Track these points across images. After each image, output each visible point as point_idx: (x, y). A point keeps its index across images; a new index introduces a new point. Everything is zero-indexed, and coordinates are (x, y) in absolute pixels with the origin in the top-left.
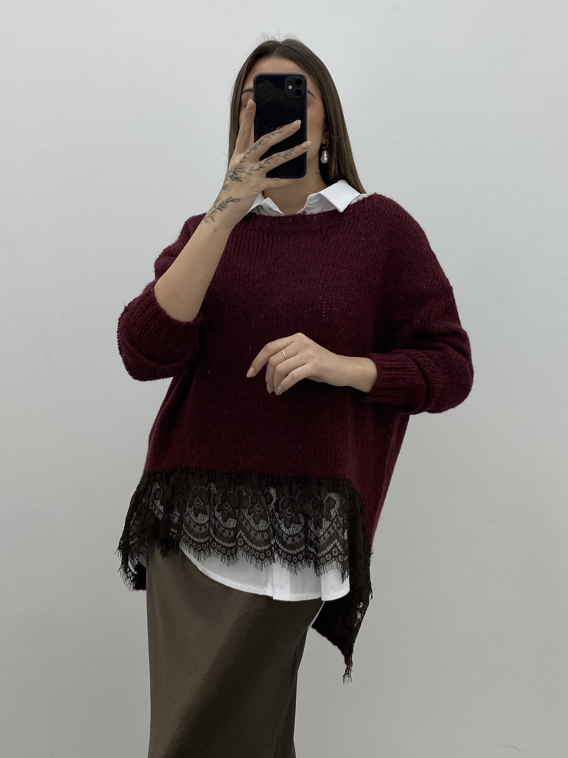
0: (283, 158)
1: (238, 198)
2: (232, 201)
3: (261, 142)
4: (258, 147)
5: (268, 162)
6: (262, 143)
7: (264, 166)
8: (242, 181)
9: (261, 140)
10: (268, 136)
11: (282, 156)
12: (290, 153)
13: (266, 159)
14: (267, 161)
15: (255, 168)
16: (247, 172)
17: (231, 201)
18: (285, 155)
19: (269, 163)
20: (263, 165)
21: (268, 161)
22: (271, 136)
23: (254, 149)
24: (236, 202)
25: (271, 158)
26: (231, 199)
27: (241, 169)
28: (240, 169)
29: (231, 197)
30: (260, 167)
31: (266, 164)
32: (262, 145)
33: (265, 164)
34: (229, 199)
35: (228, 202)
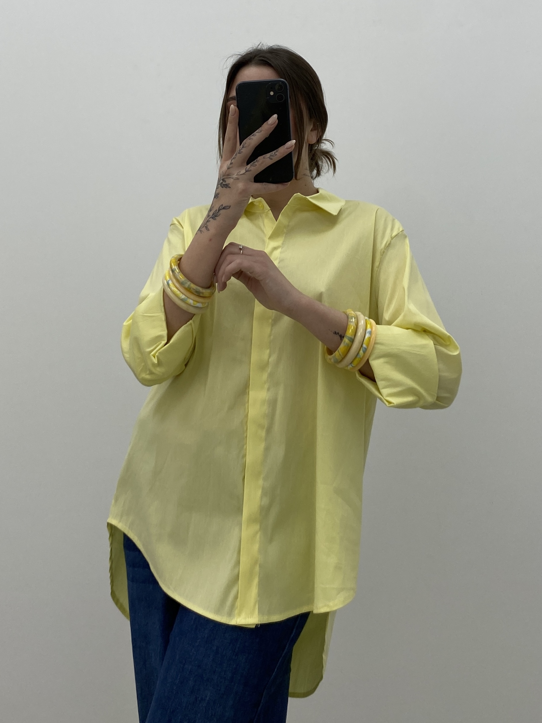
6: (247, 145)
10: (249, 139)
14: (253, 164)
16: (234, 178)
19: (256, 166)
22: (253, 137)
28: (228, 175)
33: (252, 167)
35: (220, 210)
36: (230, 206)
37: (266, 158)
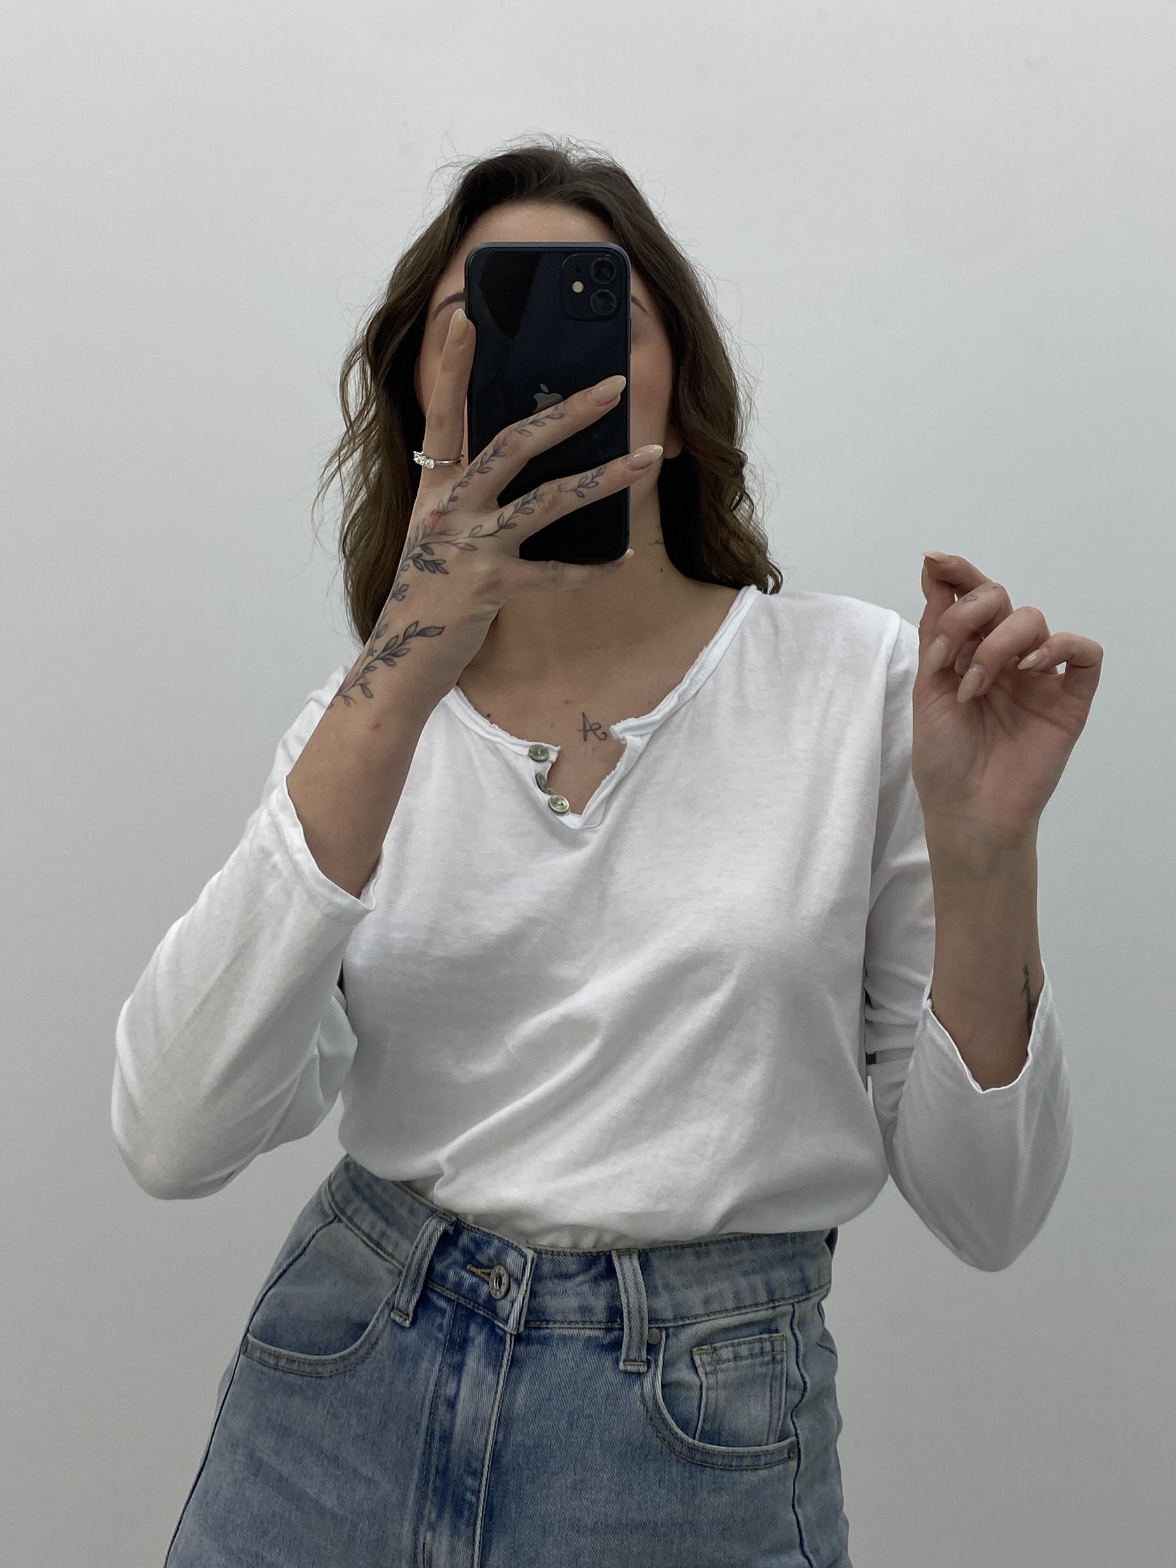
0: (574, 494)
1: (437, 626)
2: (422, 633)
3: (499, 449)
4: (490, 464)
5: (525, 508)
6: (503, 449)
7: (511, 521)
8: (447, 573)
9: (498, 441)
10: (519, 429)
11: (570, 491)
12: (596, 480)
13: (520, 500)
14: (522, 506)
15: (483, 532)
16: (460, 543)
17: (419, 634)
18: (579, 487)
19: (530, 511)
20: (510, 519)
21: (526, 506)
22: (531, 428)
23: (478, 472)
24: (433, 636)
25: (535, 498)
26: (419, 629)
27: (444, 534)
28: (442, 533)
29: (417, 623)
30: (501, 528)
31: (519, 514)
32: (504, 456)
33: (514, 515)
34: (412, 629)
35: (410, 637)
36: (443, 628)
37: (566, 491)
